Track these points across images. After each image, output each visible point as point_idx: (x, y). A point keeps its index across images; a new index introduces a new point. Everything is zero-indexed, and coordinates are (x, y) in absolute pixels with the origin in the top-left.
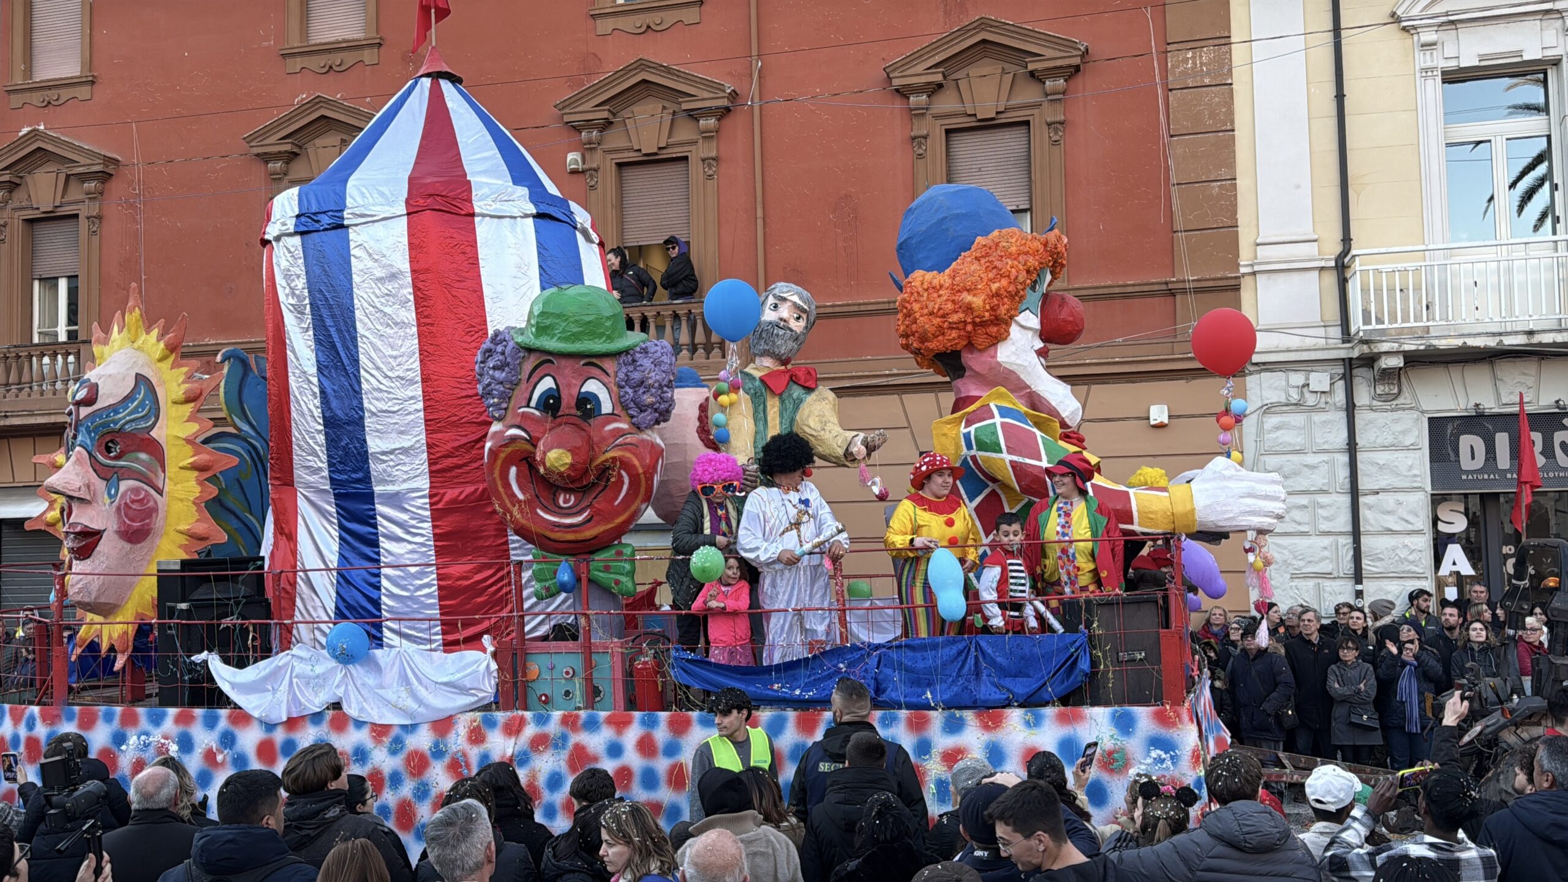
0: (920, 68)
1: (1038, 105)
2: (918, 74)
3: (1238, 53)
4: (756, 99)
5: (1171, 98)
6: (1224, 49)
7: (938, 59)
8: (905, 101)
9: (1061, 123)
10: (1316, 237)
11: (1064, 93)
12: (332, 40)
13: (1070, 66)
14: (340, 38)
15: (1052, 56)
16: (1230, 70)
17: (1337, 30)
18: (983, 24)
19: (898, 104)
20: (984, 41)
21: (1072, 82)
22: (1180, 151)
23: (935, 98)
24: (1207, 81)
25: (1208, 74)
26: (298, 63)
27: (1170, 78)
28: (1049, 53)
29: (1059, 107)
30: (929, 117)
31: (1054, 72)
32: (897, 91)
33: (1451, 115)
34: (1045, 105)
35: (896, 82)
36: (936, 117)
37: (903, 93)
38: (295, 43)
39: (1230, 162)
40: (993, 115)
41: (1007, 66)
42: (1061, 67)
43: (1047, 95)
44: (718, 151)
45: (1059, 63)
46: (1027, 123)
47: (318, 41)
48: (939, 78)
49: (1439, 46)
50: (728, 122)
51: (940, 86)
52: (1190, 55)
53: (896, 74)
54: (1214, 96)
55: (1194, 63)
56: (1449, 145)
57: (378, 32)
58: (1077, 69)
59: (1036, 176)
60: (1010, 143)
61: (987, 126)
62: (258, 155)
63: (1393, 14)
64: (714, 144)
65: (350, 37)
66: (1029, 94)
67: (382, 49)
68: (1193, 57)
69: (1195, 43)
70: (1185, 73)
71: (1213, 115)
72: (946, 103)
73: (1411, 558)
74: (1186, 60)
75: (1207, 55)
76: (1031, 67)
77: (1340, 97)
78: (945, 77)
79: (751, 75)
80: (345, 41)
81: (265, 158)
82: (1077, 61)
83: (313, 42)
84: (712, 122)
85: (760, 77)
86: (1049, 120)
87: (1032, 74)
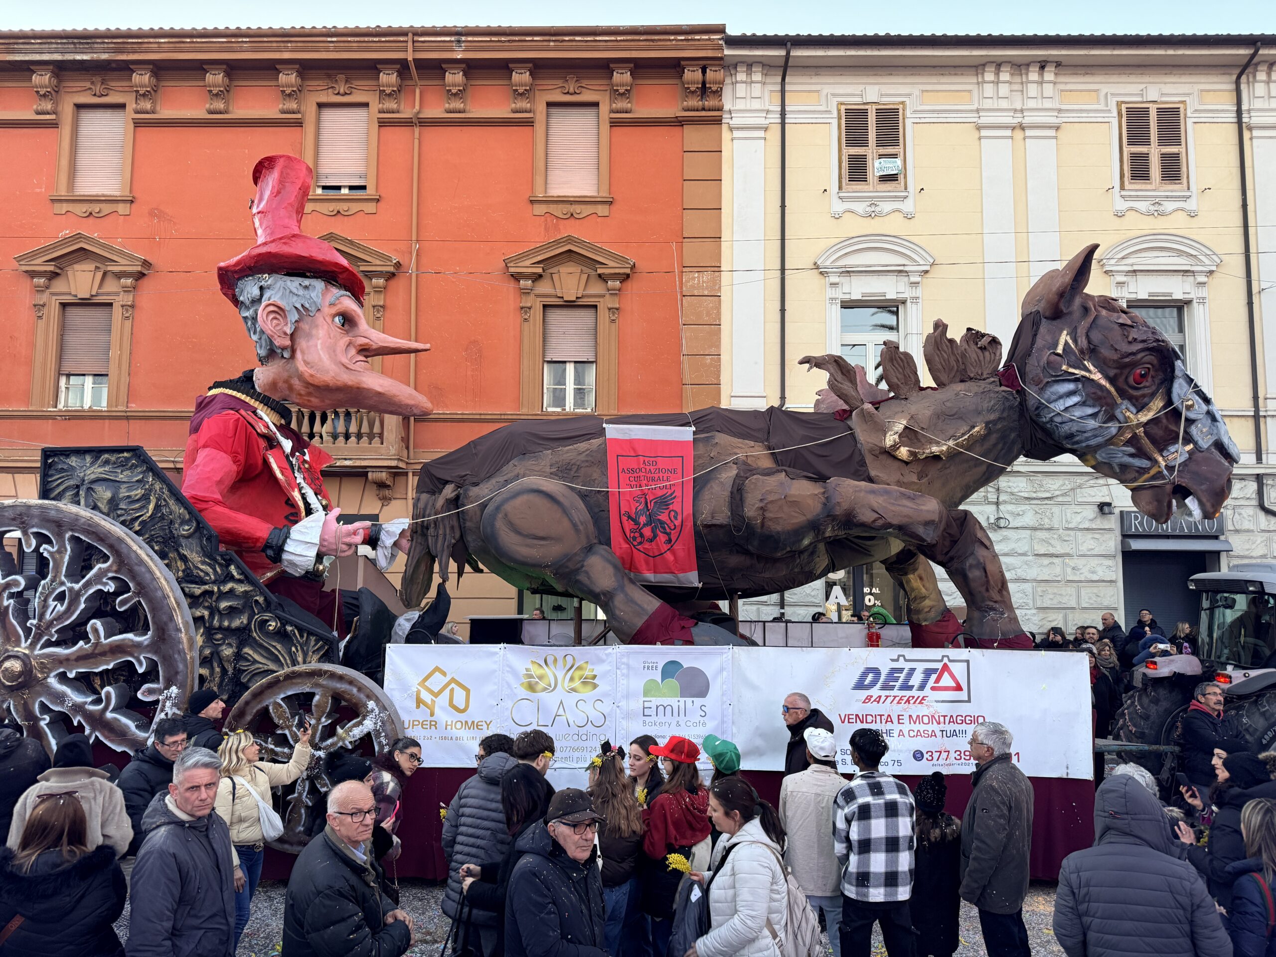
0: (528, 263)
1: (603, 296)
2: (526, 266)
3: (725, 277)
4: (414, 270)
5: (684, 301)
6: (717, 274)
7: (539, 258)
8: (517, 283)
9: (617, 309)
10: (765, 394)
11: (619, 290)
12: (94, 193)
13: (624, 274)
14: (100, 193)
15: (612, 267)
16: (720, 287)
17: (783, 270)
18: (570, 240)
19: (512, 284)
20: (570, 251)
21: (625, 284)
22: (688, 334)
23: (537, 284)
24: (706, 293)
25: (707, 288)
26: (65, 207)
27: (684, 289)
28: (611, 264)
29: (616, 299)
30: (532, 296)
31: (614, 276)
32: (512, 275)
33: (846, 327)
34: (607, 296)
35: (512, 270)
36: (537, 296)
37: (516, 277)
38: (63, 192)
39: (718, 345)
40: (574, 299)
41: (584, 268)
42: (619, 274)
43: (609, 290)
44: (385, 301)
45: (617, 271)
46: (596, 307)
47: (82, 193)
48: (540, 270)
49: (840, 286)
50: (393, 283)
51: (540, 276)
52: (696, 275)
53: (512, 264)
54: (709, 302)
55: (699, 281)
56: (842, 345)
57: (131, 191)
58: (628, 276)
59: (600, 340)
60: (584, 318)
61: (570, 305)
62: (26, 272)
63: (815, 264)
64: (382, 296)
65: (108, 193)
66: (597, 288)
67: (133, 205)
68: (698, 277)
69: (701, 269)
70: (693, 287)
71: (708, 314)
72: (544, 287)
73: (812, 594)
74: (694, 278)
75: (706, 277)
76: (600, 271)
77: (783, 310)
78: (544, 271)
79: (411, 253)
80: (104, 196)
81: (32, 274)
82: (628, 271)
83: (78, 194)
84: (381, 281)
85: (417, 255)
86: (609, 306)
87: (600, 276)
